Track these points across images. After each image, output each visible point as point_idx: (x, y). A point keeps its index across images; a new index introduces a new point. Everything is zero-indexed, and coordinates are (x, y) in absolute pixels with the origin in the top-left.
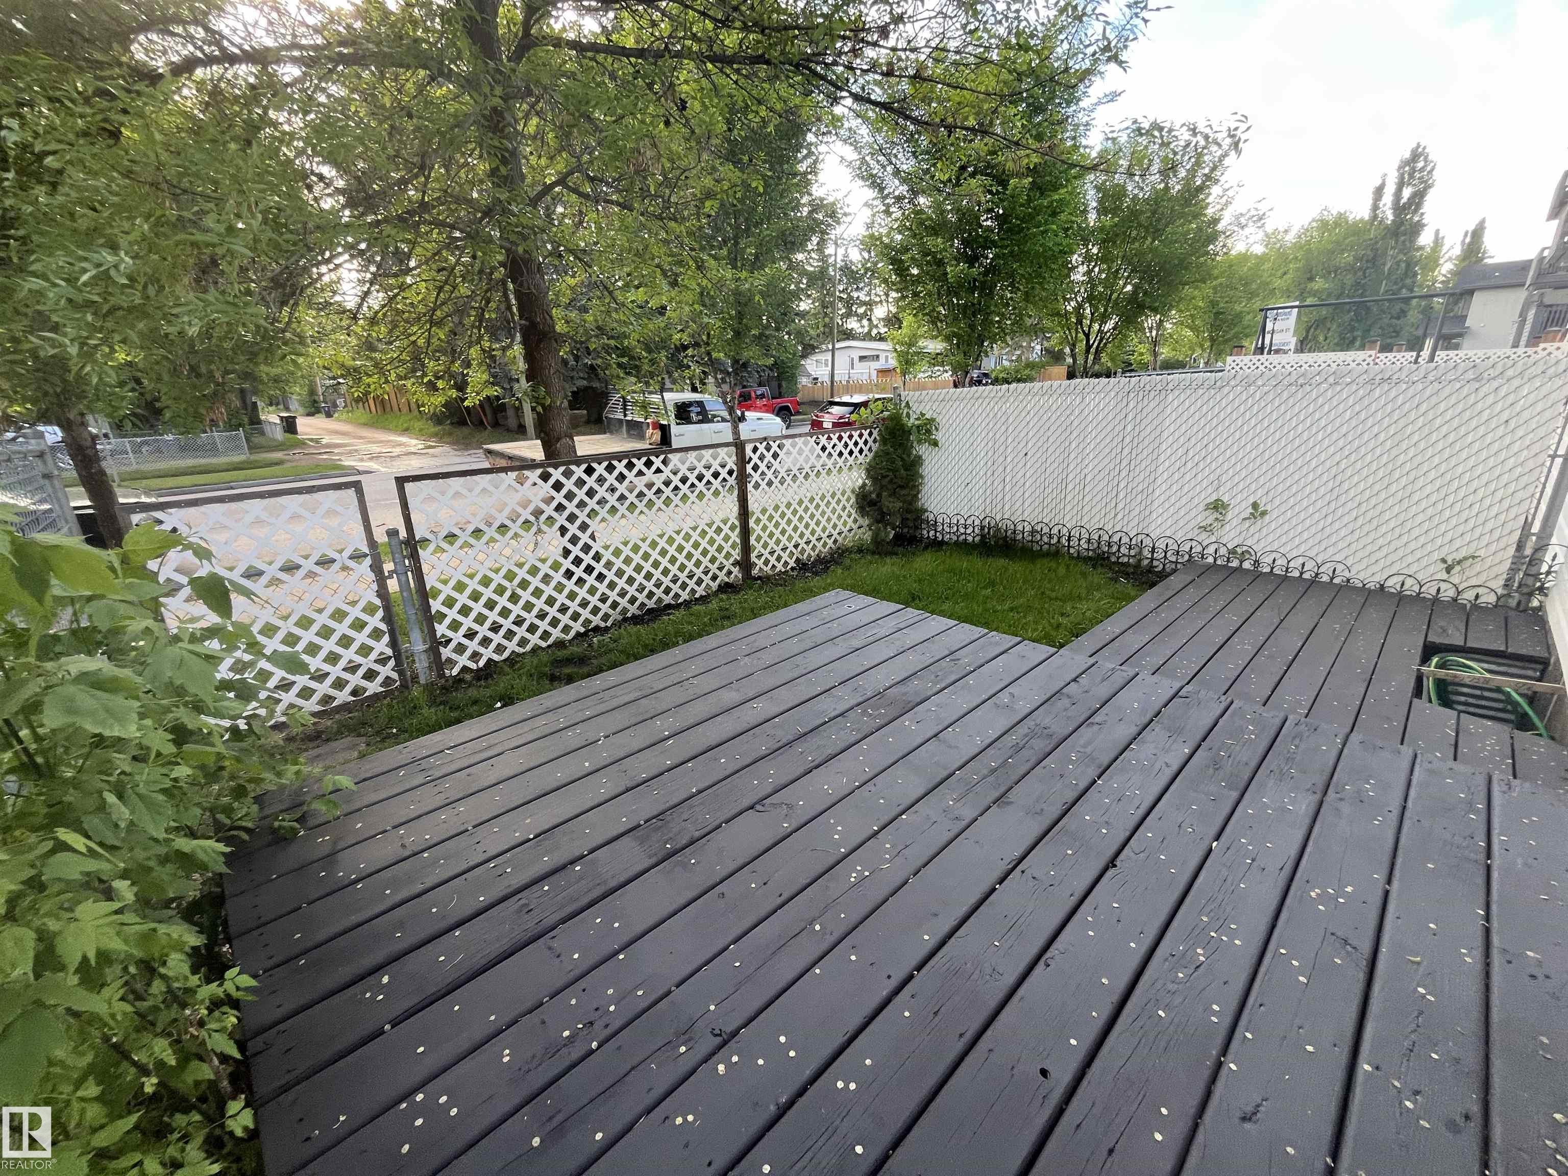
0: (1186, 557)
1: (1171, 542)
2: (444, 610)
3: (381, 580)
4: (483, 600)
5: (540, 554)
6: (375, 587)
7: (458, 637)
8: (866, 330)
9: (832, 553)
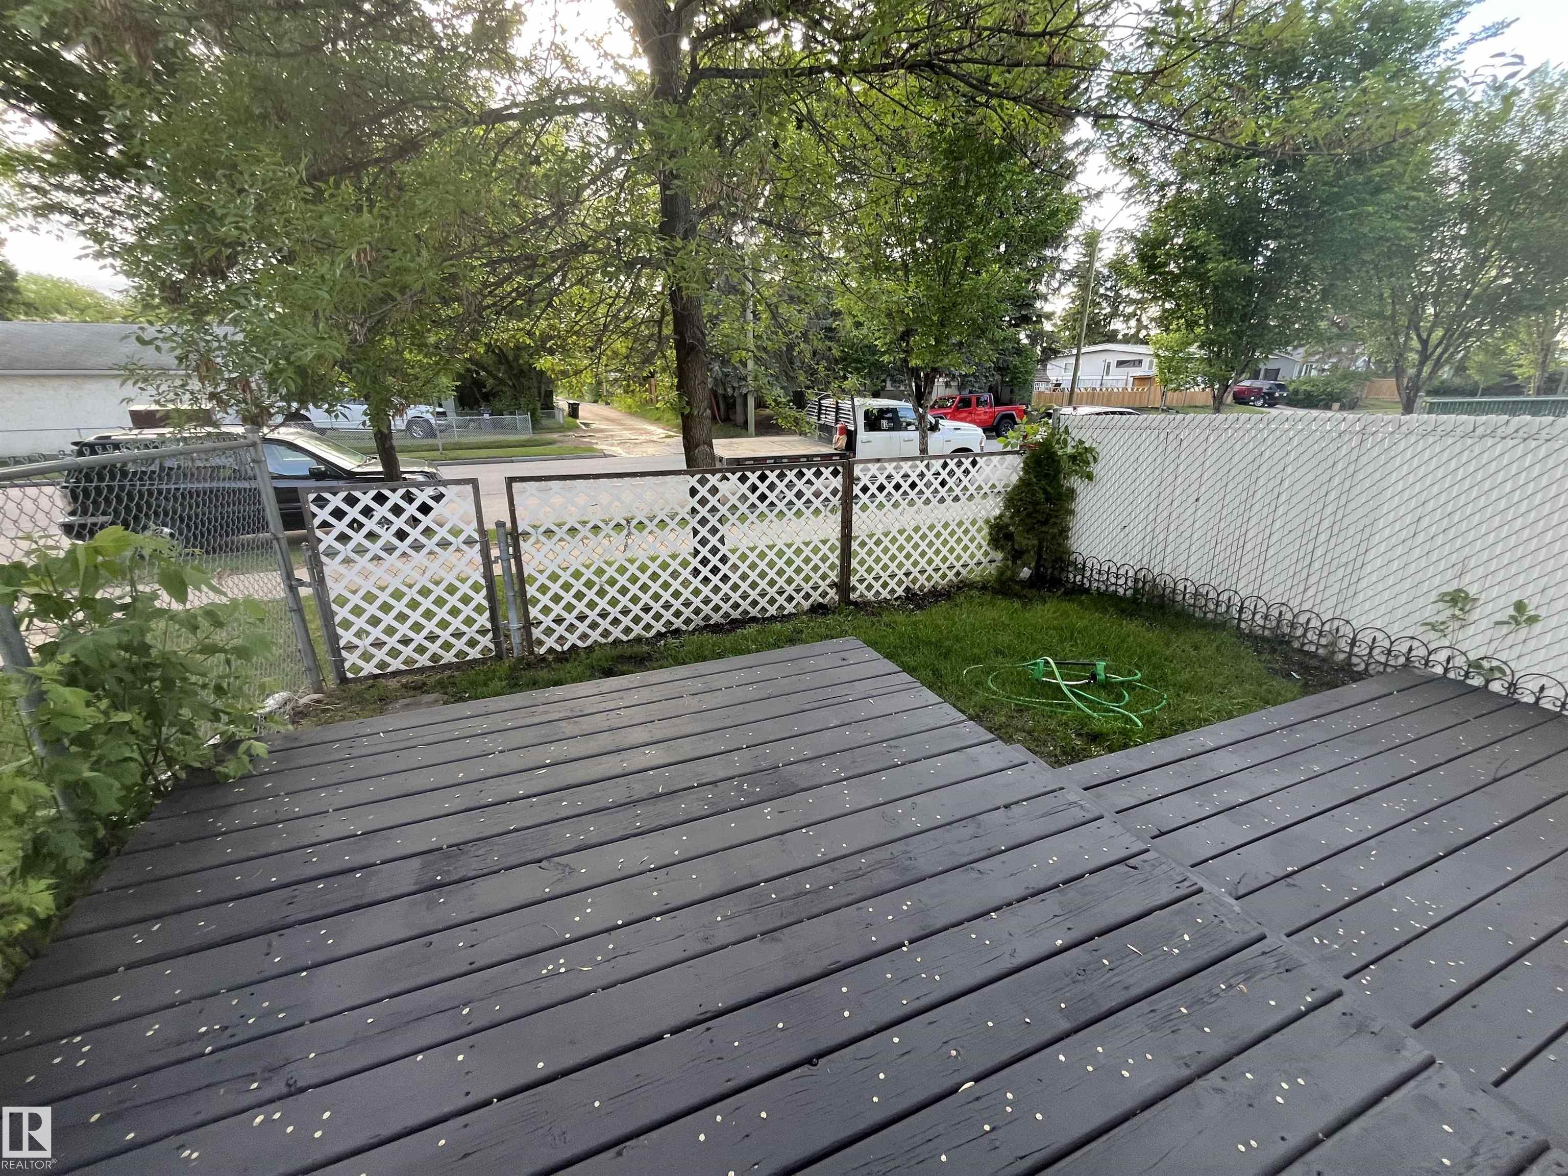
0: (1402, 660)
1: (1380, 636)
2: (538, 595)
3: (488, 563)
4: (573, 591)
5: (629, 555)
6: (481, 569)
7: (548, 621)
8: (1132, 331)
9: (951, 585)
